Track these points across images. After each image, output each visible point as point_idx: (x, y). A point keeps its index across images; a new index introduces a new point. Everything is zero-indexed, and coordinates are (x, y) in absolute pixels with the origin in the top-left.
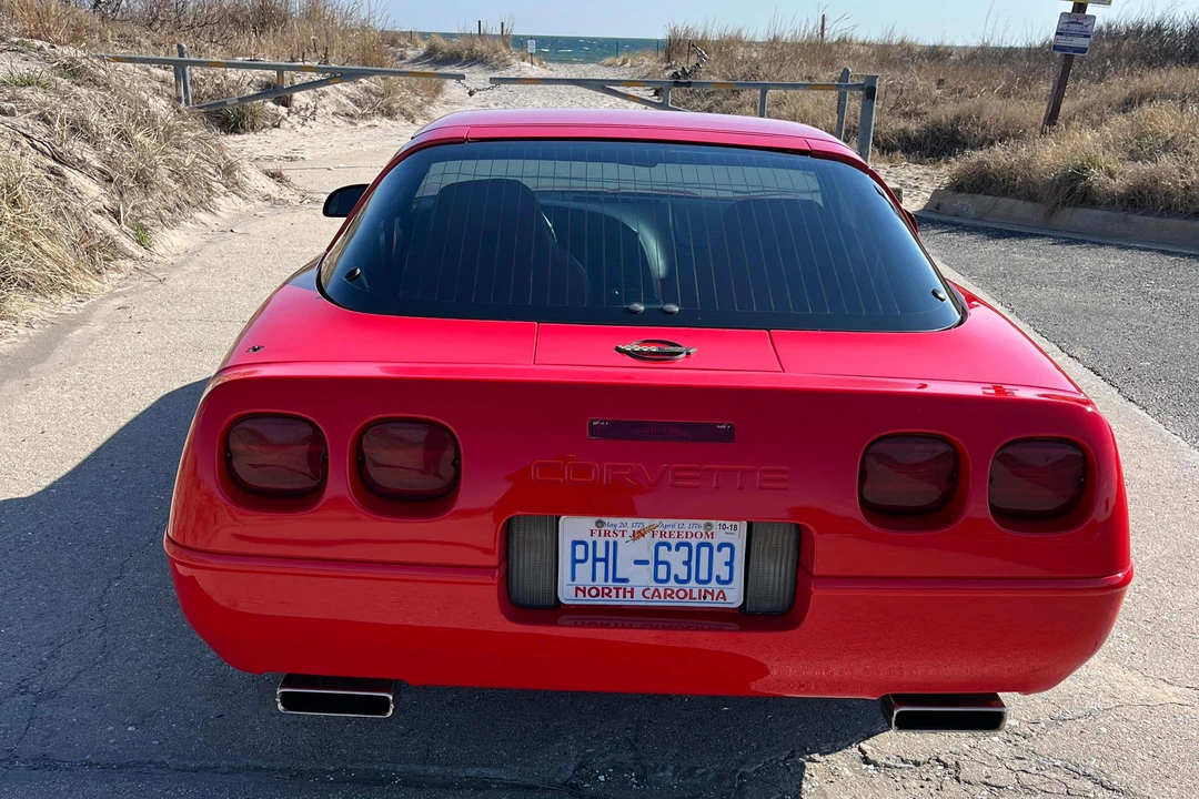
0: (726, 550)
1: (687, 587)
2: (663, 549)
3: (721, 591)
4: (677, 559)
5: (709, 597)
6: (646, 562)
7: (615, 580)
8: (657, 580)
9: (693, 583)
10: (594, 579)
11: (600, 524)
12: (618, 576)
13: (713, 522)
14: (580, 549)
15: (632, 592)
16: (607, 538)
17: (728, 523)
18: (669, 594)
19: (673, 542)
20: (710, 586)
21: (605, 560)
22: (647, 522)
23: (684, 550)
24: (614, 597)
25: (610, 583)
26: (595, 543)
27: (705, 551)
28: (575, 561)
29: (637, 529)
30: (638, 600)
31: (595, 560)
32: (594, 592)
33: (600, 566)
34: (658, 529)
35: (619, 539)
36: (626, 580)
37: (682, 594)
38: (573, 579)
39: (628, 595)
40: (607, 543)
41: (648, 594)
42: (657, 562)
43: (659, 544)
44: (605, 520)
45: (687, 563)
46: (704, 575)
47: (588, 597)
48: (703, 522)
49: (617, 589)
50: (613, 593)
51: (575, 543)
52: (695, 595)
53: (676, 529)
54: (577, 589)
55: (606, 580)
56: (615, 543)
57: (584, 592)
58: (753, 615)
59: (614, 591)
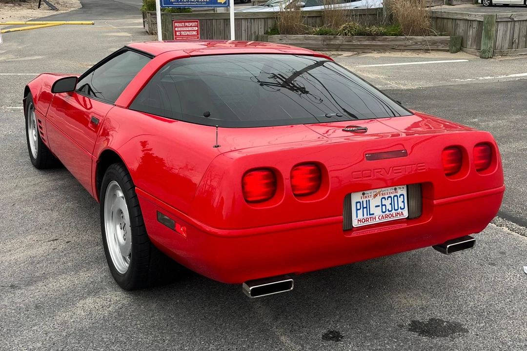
0: (402, 197)
1: (391, 213)
2: (383, 200)
3: (402, 212)
4: (387, 203)
5: (398, 215)
6: (379, 206)
7: (370, 214)
8: (383, 212)
9: (393, 211)
10: (363, 216)
11: (363, 194)
12: (371, 213)
13: (396, 187)
14: (358, 204)
15: (375, 218)
16: (366, 199)
17: (401, 187)
18: (387, 216)
19: (386, 197)
20: (398, 211)
21: (366, 207)
22: (378, 190)
23: (390, 199)
24: (370, 222)
25: (369, 216)
26: (363, 201)
27: (396, 198)
28: (357, 210)
29: (375, 194)
30: (377, 221)
31: (363, 208)
32: (363, 221)
33: (365, 210)
34: (381, 193)
35: (370, 199)
36: (373, 214)
37: (390, 216)
38: (357, 217)
39: (374, 219)
40: (367, 201)
41: (380, 218)
42: (382, 205)
43: (382, 198)
44: (365, 192)
45: (391, 204)
46: (396, 208)
47: (362, 223)
48: (394, 188)
49: (371, 218)
50: (370, 220)
51: (357, 203)
52: (394, 215)
53: (386, 192)
54: (358, 220)
55: (367, 215)
56: (369, 200)
57: (360, 221)
58: (411, 219)
59: (370, 219)
